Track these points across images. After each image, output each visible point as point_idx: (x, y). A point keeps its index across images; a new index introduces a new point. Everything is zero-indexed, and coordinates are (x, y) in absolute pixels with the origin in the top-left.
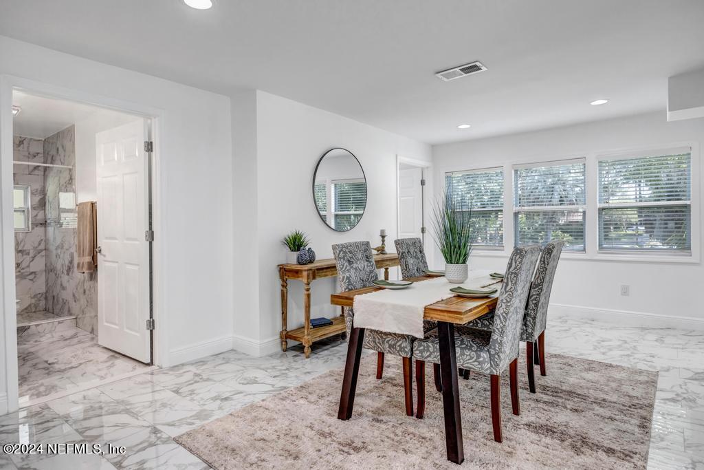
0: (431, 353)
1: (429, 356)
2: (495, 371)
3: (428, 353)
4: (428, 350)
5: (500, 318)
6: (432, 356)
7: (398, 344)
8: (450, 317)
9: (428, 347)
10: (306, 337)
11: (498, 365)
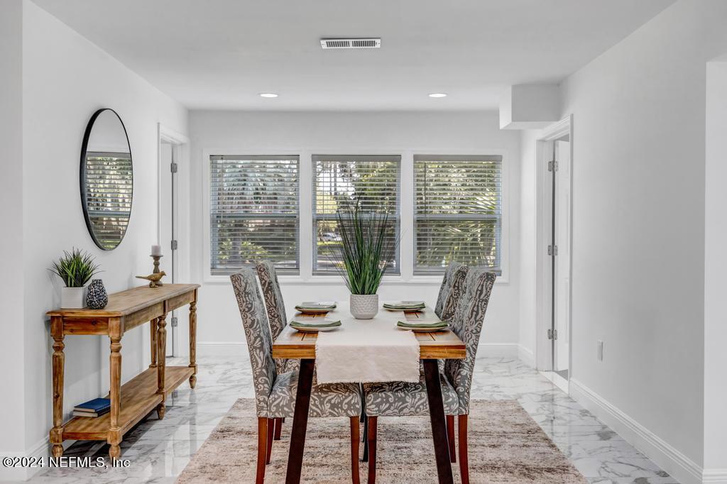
0: (391, 404)
1: (388, 408)
2: (463, 410)
3: (388, 405)
4: (387, 401)
5: (470, 351)
6: (392, 408)
7: (346, 401)
8: (451, 353)
9: (388, 397)
10: (112, 429)
11: (467, 403)
